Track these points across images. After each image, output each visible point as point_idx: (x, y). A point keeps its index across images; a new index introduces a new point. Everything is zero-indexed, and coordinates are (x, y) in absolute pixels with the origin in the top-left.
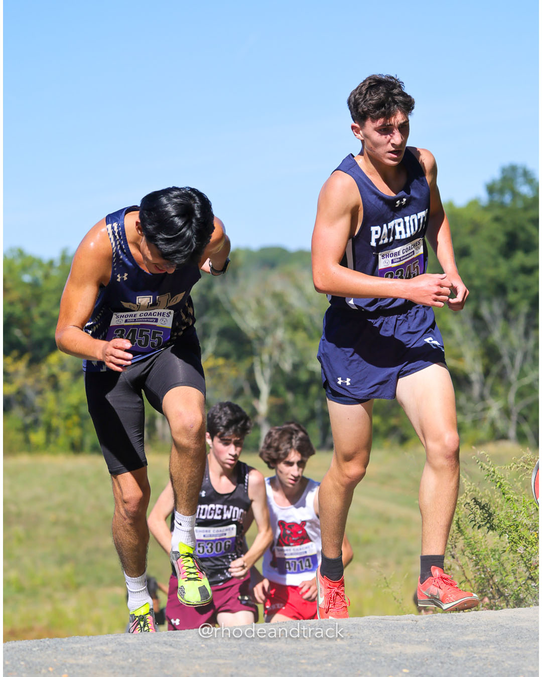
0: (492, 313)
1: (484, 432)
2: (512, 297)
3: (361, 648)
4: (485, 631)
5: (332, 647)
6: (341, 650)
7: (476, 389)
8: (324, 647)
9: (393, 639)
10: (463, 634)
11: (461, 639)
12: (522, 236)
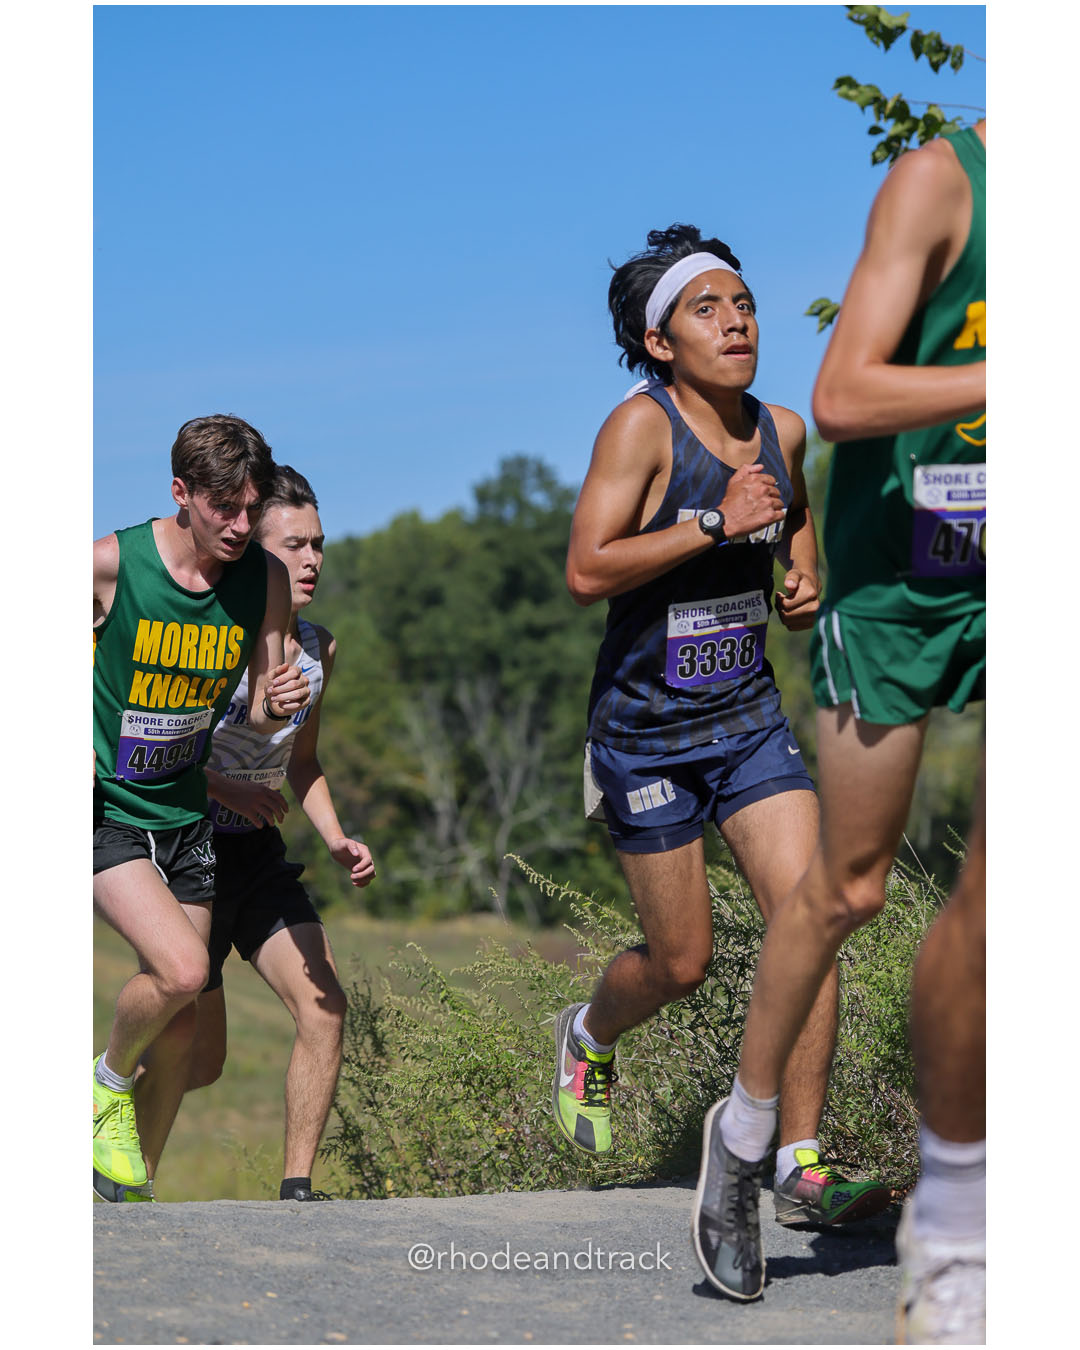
0: (475, 701)
1: (452, 899)
2: (509, 676)
3: (201, 1254)
4: (411, 1232)
5: (151, 1252)
6: (166, 1257)
7: (444, 826)
8: (137, 1250)
9: (256, 1240)
10: (374, 1235)
11: (370, 1244)
12: (530, 576)
